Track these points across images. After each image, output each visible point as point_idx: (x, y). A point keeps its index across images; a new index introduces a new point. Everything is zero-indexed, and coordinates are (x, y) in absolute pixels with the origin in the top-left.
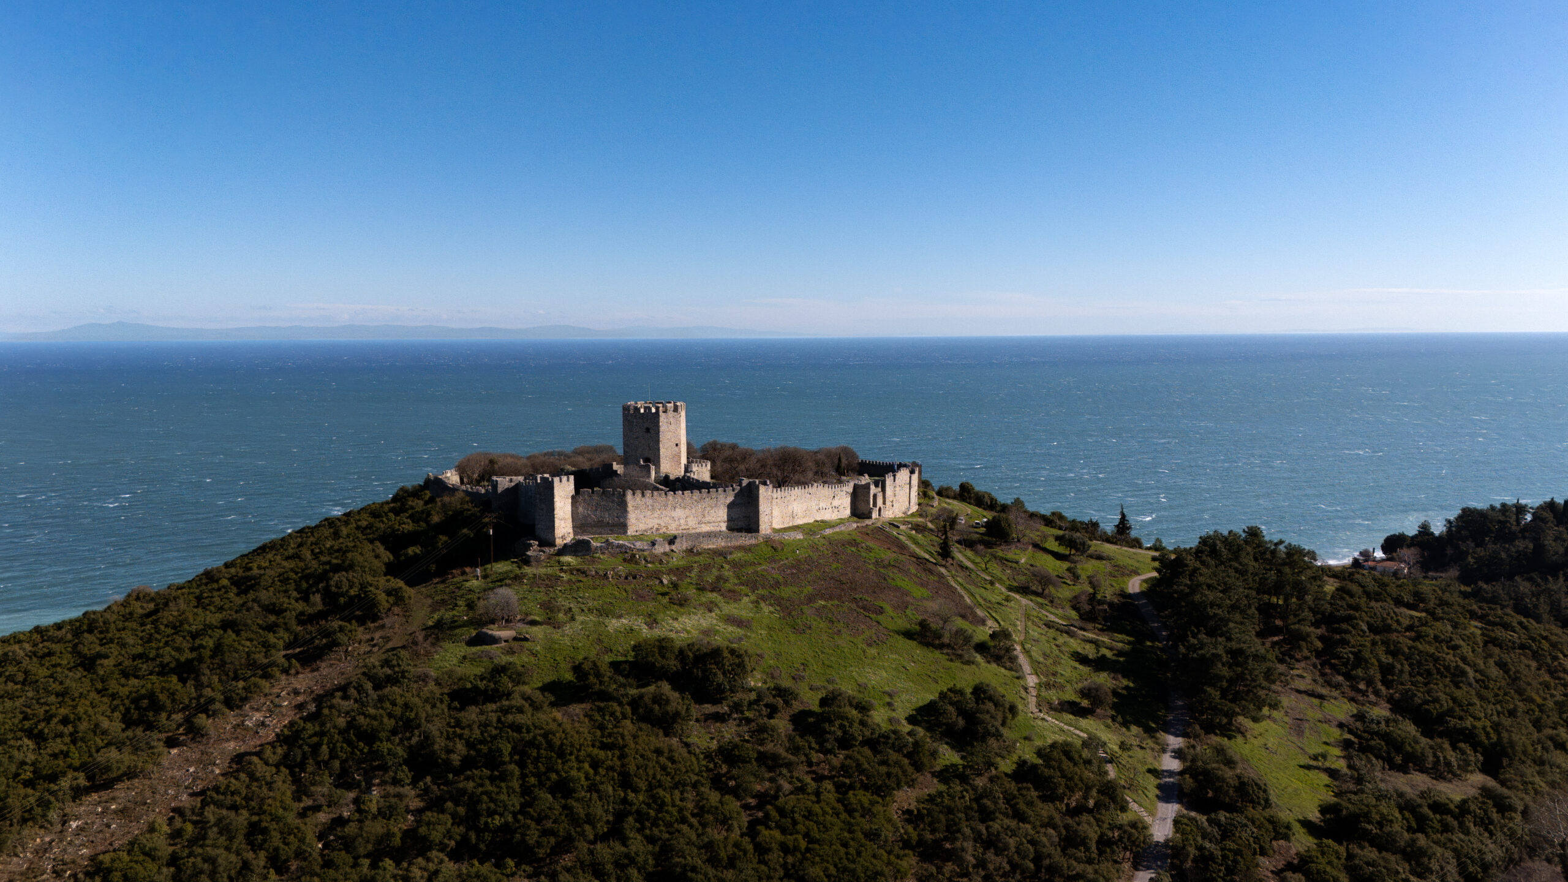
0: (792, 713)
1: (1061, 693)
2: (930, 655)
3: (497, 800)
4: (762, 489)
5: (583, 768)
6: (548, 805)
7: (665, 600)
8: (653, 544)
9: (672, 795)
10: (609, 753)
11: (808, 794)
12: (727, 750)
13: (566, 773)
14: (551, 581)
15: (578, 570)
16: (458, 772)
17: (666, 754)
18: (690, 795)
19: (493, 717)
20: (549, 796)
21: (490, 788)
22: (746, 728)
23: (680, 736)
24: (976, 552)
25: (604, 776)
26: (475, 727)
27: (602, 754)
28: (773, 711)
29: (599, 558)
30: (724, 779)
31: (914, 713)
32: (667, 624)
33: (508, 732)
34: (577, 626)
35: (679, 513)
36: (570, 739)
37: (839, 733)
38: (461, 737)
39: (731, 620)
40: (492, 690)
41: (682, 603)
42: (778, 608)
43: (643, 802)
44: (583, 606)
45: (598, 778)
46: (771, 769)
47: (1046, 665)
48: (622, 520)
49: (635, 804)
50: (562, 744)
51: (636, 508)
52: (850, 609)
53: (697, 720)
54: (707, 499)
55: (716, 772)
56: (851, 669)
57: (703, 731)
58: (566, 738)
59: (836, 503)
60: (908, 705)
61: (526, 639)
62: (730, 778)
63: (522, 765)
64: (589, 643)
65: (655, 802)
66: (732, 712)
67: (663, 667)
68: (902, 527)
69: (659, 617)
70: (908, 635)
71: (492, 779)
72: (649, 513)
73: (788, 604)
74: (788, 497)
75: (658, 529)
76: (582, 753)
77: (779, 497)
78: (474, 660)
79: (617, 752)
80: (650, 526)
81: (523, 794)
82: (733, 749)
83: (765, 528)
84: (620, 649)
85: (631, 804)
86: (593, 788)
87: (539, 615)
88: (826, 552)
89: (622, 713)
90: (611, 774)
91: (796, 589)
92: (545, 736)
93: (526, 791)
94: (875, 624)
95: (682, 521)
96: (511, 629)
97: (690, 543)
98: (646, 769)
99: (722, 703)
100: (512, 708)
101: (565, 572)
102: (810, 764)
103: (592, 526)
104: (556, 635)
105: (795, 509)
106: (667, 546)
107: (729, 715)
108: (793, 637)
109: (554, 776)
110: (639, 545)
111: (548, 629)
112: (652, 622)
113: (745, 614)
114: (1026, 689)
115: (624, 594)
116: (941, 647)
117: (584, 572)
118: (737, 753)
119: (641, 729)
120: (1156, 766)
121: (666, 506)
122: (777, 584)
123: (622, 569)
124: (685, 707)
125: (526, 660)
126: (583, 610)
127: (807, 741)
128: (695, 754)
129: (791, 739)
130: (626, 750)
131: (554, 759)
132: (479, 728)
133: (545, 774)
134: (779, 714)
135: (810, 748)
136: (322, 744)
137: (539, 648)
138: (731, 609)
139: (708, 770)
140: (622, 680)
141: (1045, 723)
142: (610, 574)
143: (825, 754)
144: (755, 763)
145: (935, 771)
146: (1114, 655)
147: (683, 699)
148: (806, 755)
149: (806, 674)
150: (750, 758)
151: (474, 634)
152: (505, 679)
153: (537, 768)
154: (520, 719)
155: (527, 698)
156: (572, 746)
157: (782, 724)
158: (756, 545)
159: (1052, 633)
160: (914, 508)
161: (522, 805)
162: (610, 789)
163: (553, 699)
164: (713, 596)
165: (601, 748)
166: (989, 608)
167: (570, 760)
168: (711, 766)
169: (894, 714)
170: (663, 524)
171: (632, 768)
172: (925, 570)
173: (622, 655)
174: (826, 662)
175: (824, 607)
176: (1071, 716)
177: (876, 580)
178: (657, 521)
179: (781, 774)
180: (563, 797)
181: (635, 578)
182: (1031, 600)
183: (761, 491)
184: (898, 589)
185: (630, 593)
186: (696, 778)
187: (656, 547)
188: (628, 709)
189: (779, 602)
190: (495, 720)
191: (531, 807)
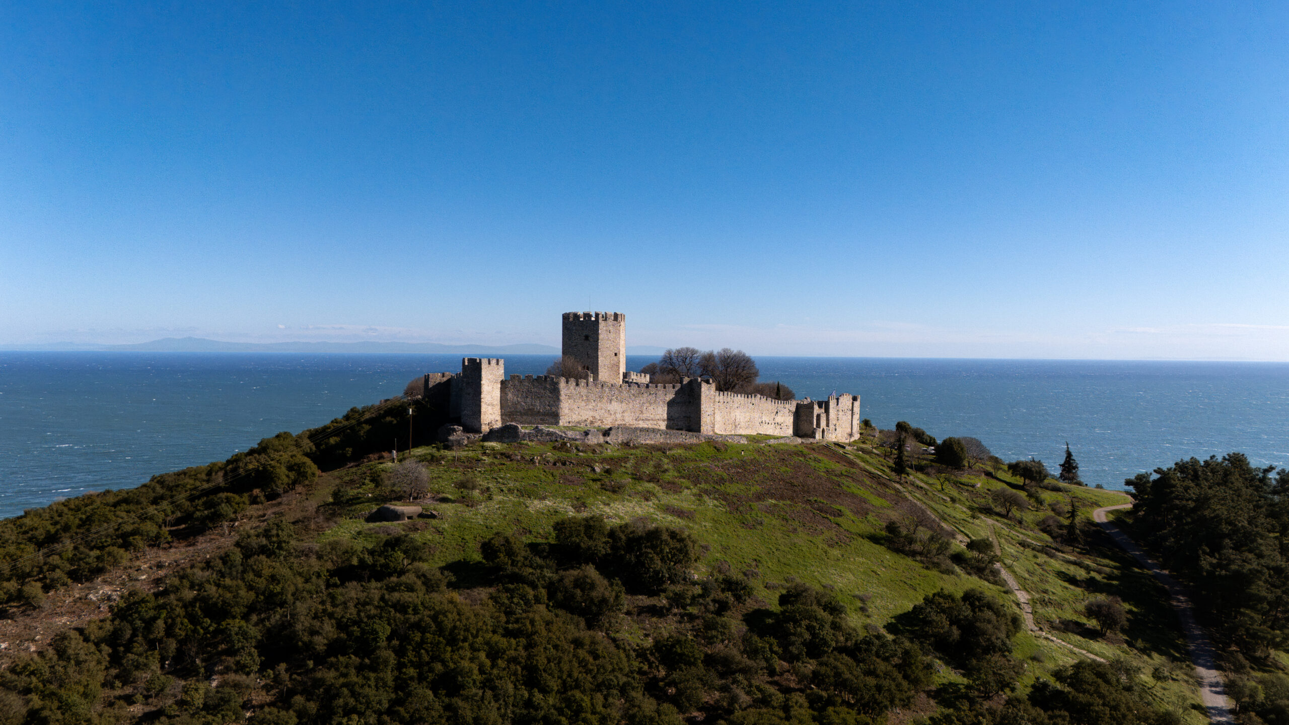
0: (745, 611)
1: (1060, 611)
2: (902, 561)
3: (359, 694)
4: (704, 387)
5: (477, 658)
6: (426, 704)
7: (597, 486)
8: (586, 433)
9: (592, 699)
10: (513, 641)
11: (774, 708)
12: (665, 646)
13: (455, 663)
14: (471, 463)
15: (502, 454)
16: (320, 660)
17: (587, 647)
18: (619, 702)
19: (376, 594)
20: (430, 693)
21: (355, 679)
22: (689, 626)
23: (607, 630)
24: (928, 474)
25: (504, 669)
26: (351, 605)
27: (503, 642)
28: (723, 607)
29: (527, 445)
30: (661, 684)
31: (893, 621)
32: (598, 508)
33: (390, 612)
34: (493, 505)
35: (615, 406)
36: (464, 622)
37: (807, 636)
38: (331, 616)
39: (669, 509)
40: (381, 566)
41: (616, 490)
42: (724, 503)
43: (554, 706)
44: (503, 487)
45: (495, 671)
46: (722, 676)
47: (1033, 583)
48: (554, 409)
49: (542, 708)
50: (455, 627)
51: (570, 397)
52: (805, 510)
53: (628, 613)
54: (646, 395)
55: (651, 676)
56: (813, 569)
57: (636, 626)
58: (460, 620)
59: (779, 419)
60: (885, 612)
61: (433, 516)
62: (669, 685)
63: (400, 652)
64: (505, 523)
65: (568, 707)
66: (671, 606)
67: (589, 548)
68: (848, 448)
69: (589, 501)
70: (874, 539)
71: (360, 669)
72: (583, 404)
73: (735, 500)
74: (731, 404)
75: (592, 422)
76: (479, 640)
77: (722, 401)
78: (368, 536)
79: (523, 641)
80: (584, 418)
81: (396, 689)
82: (673, 646)
83: (706, 428)
84: (541, 531)
85: (537, 708)
86: (488, 684)
87: (452, 493)
88: (772, 458)
89: (536, 597)
90: (513, 667)
91: (743, 487)
92: (434, 618)
93: (401, 685)
94: (834, 525)
95: (619, 416)
96: (418, 504)
97: (626, 436)
98: (559, 662)
99: (660, 596)
100: (401, 585)
101: (488, 455)
102: (772, 672)
103: (522, 414)
104: (468, 513)
105: (738, 417)
106: (601, 437)
107: (669, 610)
108: (742, 532)
109: (438, 667)
110: (570, 434)
111: (460, 507)
112: (580, 504)
113: (685, 506)
114: (1018, 605)
115: (551, 478)
116: (913, 554)
117: (508, 457)
118: (679, 651)
119: (557, 616)
120: (1197, 701)
121: (601, 397)
122: (722, 481)
123: (550, 455)
124: (614, 594)
125: (430, 537)
126: (502, 490)
127: (768, 643)
128: (624, 650)
129: (745, 640)
130: (535, 637)
131: (442, 646)
132: (355, 606)
133: (428, 663)
134: (729, 613)
135: (772, 651)
136: (159, 618)
137: (446, 526)
138: (672, 500)
139: (641, 672)
140: (539, 560)
141: (1051, 644)
142: (537, 459)
143: (790, 662)
144: (701, 665)
145: (931, 691)
146: (1104, 578)
147: (611, 585)
148: (767, 660)
149: (760, 570)
150: (696, 659)
151: (374, 510)
152: (400, 555)
153: (419, 655)
154: (407, 597)
155: (422, 576)
156: (467, 630)
157: (735, 624)
158: (698, 445)
159: (1029, 552)
160: (857, 436)
161: (394, 703)
162: (510, 687)
163: (453, 579)
164: (650, 486)
165: (503, 636)
166: (956, 523)
167: (462, 648)
168: (646, 668)
169: (869, 621)
170: (598, 417)
171: (541, 660)
172: (879, 484)
173: (542, 537)
174: (781, 559)
175: (775, 505)
176: (1079, 638)
177: (829, 485)
178: (592, 413)
179: (735, 681)
180: (448, 695)
181: (564, 464)
182: (997, 521)
183: (703, 389)
184: (853, 496)
185: (557, 478)
186: (625, 679)
187: (589, 437)
188: (543, 592)
189: (724, 497)
190: (377, 597)
191: (401, 706)
